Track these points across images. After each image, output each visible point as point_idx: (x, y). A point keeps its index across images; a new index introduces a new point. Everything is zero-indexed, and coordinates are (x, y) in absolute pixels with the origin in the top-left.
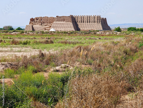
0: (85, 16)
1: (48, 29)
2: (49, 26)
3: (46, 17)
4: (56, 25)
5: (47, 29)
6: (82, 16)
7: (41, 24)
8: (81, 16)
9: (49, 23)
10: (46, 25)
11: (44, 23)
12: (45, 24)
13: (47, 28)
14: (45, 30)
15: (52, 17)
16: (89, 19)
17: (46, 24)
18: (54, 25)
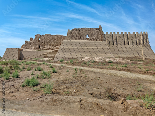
0: (118, 33)
1: (52, 55)
2: (52, 51)
3: (48, 35)
4: (70, 47)
5: (48, 55)
6: (113, 33)
7: (37, 47)
8: (111, 33)
9: (53, 46)
10: (47, 50)
11: (43, 45)
12: (46, 47)
13: (50, 53)
14: (46, 57)
15: (58, 36)
16: (126, 38)
17: (48, 47)
18: (66, 47)
